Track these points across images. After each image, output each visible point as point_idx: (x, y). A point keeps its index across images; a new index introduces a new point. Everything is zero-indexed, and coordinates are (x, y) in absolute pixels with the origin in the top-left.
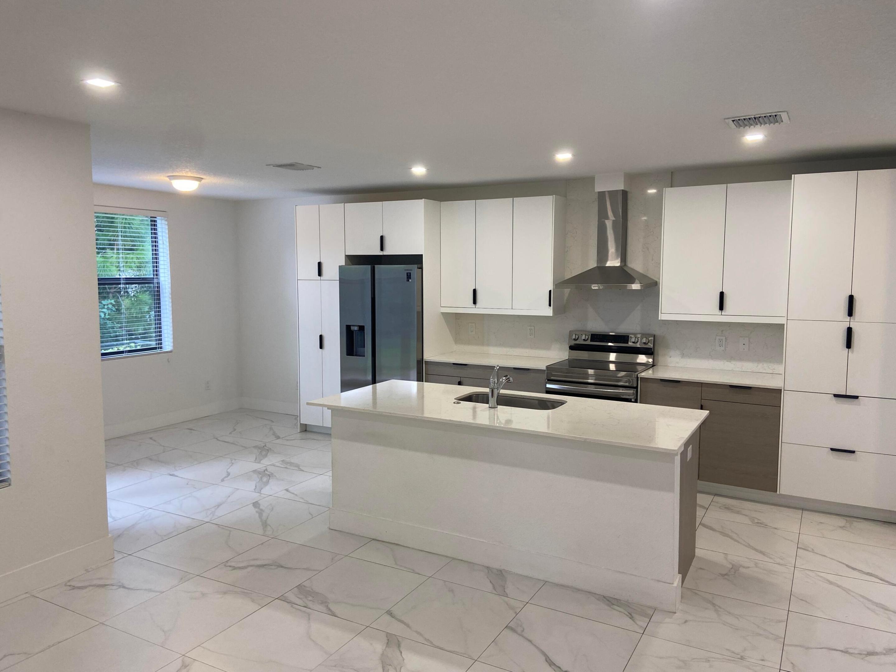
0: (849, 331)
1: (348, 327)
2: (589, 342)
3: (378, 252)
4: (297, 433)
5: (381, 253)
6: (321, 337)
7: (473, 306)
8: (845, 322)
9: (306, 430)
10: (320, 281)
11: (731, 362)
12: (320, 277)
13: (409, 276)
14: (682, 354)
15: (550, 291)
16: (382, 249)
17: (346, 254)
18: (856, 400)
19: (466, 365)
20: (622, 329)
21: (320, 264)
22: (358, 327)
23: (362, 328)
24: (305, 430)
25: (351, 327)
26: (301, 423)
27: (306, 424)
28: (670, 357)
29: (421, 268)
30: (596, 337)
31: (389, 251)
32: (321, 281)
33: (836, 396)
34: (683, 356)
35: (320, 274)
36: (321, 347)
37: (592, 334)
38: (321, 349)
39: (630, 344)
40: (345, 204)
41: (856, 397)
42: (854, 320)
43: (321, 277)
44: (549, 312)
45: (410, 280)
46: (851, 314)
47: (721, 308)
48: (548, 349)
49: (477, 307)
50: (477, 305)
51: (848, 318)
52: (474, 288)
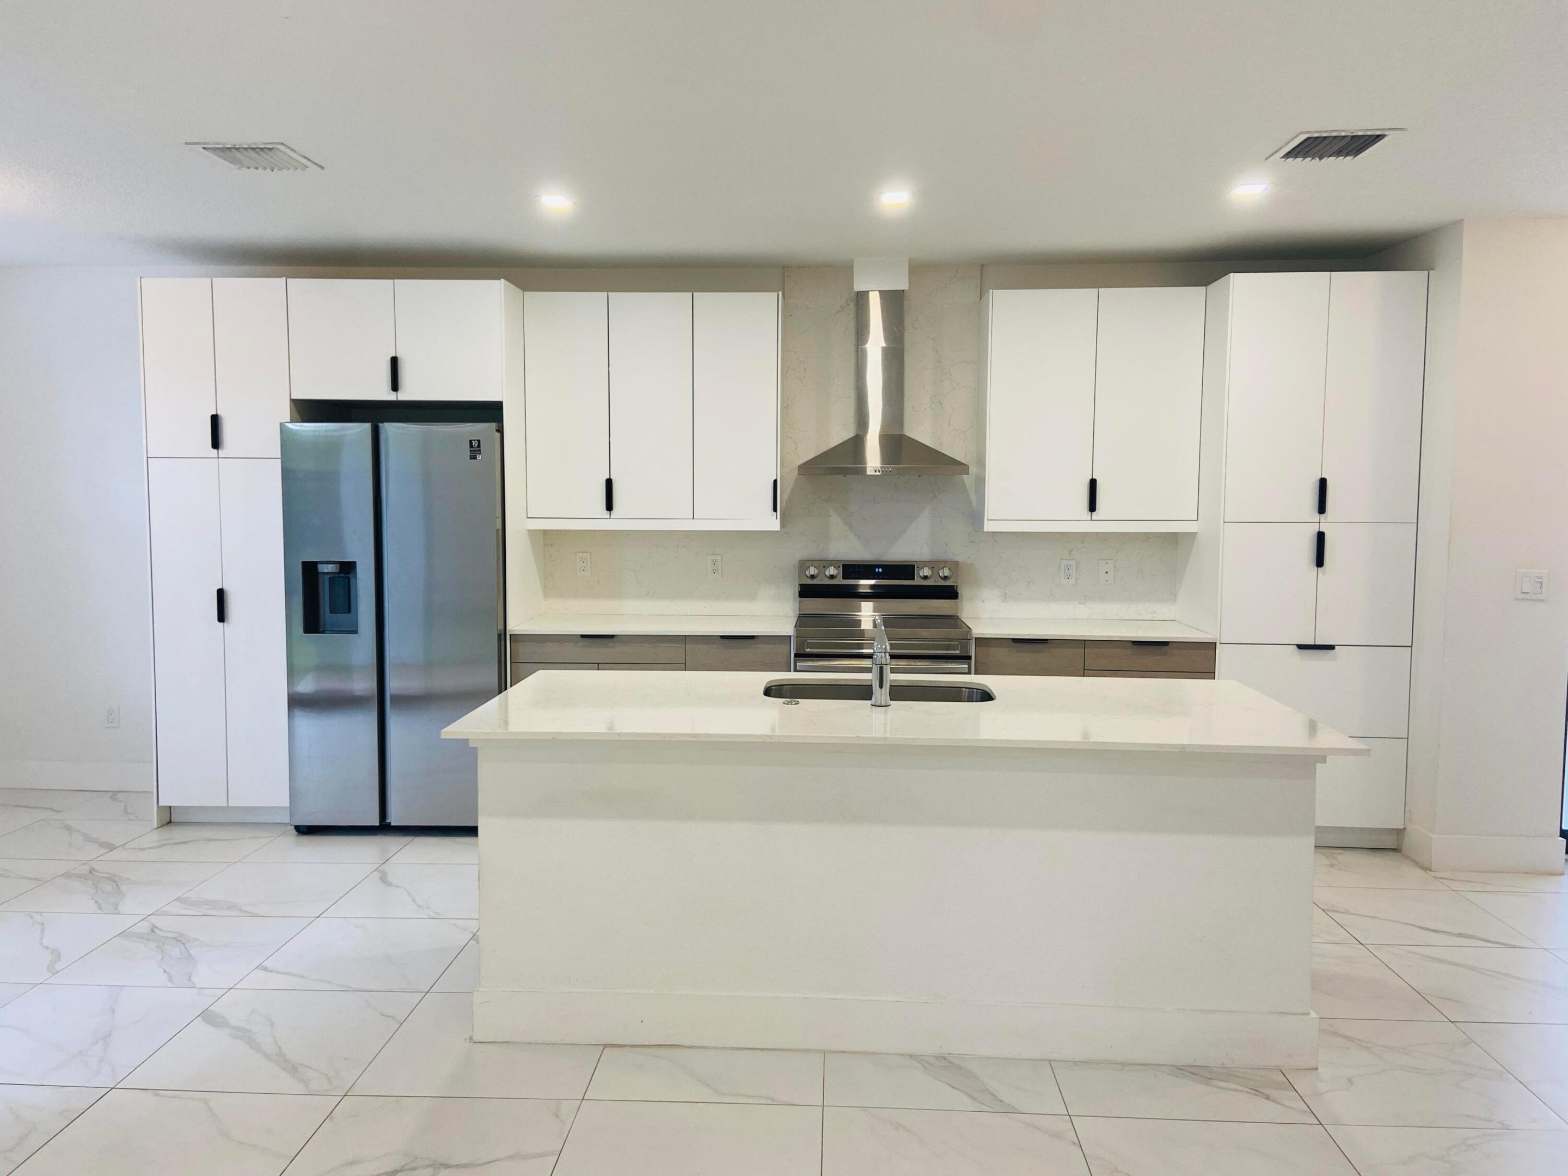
0: (1321, 536)
1: (310, 569)
2: (840, 581)
3: (383, 394)
4: (151, 831)
5: (392, 397)
6: (221, 594)
7: (606, 514)
8: (1311, 523)
9: (170, 822)
10: (217, 459)
12: (216, 450)
13: (475, 449)
14: (1004, 595)
15: (775, 482)
16: (395, 387)
17: (292, 398)
18: (1331, 652)
19: (612, 637)
20: (897, 553)
21: (215, 420)
22: (338, 565)
23: (348, 568)
24: (168, 820)
25: (319, 565)
26: (160, 804)
27: (170, 807)
28: (983, 602)
29: (500, 430)
30: (852, 570)
31: (411, 392)
32: (220, 459)
33: (1301, 647)
34: (1005, 597)
35: (216, 444)
36: (221, 617)
37: (844, 566)
38: (222, 624)
39: (917, 582)
40: (288, 280)
41: (1331, 647)
42: (1326, 519)
43: (220, 451)
44: (772, 523)
45: (479, 457)
46: (1322, 509)
47: (1092, 507)
48: (752, 597)
49: (612, 517)
50: (612, 512)
51: (1317, 517)
52: (608, 477)
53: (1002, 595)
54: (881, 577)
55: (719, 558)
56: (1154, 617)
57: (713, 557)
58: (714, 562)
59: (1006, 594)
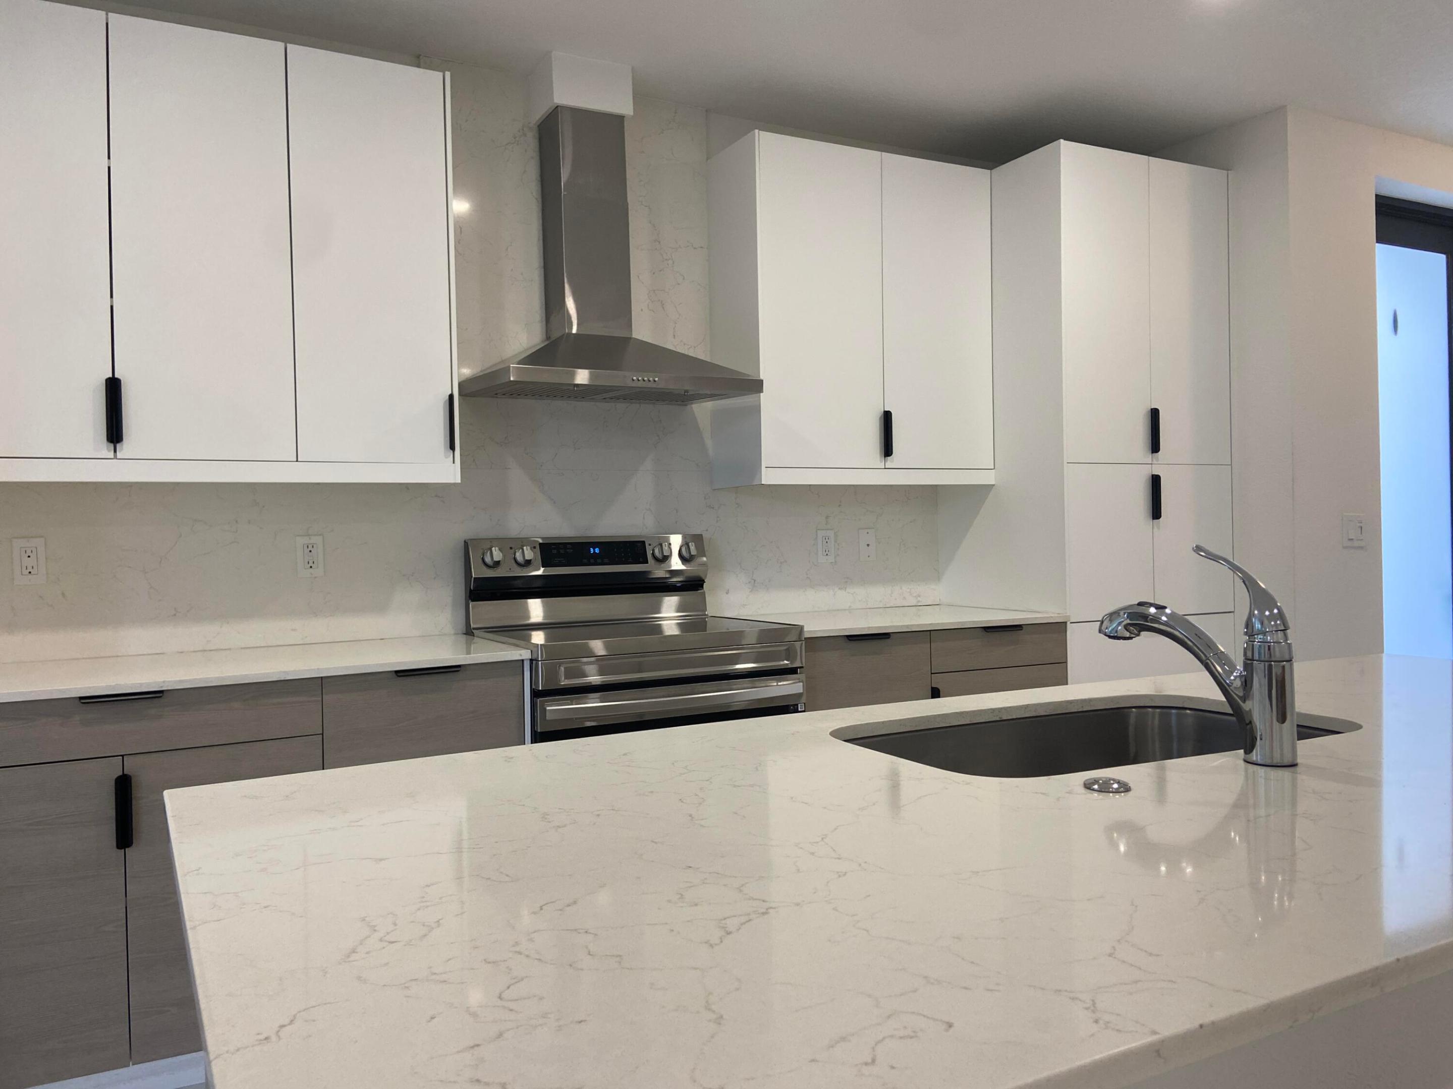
0: (1156, 481)
7: (105, 450)
8: (1142, 465)
11: (848, 590)
14: (753, 581)
15: (449, 400)
30: (555, 552)
34: (754, 585)
37: (541, 545)
42: (1160, 458)
44: (443, 470)
46: (1155, 447)
47: (887, 450)
48: (380, 607)
49: (119, 455)
50: (118, 446)
51: (1149, 457)
52: (111, 376)
53: (749, 582)
54: (599, 561)
55: (314, 540)
56: (919, 601)
57: (305, 540)
58: (310, 548)
59: (755, 581)
